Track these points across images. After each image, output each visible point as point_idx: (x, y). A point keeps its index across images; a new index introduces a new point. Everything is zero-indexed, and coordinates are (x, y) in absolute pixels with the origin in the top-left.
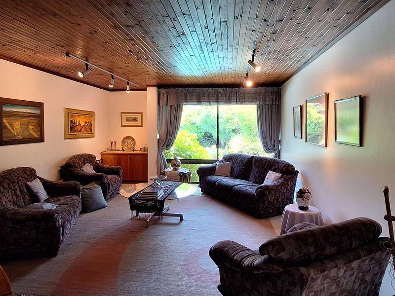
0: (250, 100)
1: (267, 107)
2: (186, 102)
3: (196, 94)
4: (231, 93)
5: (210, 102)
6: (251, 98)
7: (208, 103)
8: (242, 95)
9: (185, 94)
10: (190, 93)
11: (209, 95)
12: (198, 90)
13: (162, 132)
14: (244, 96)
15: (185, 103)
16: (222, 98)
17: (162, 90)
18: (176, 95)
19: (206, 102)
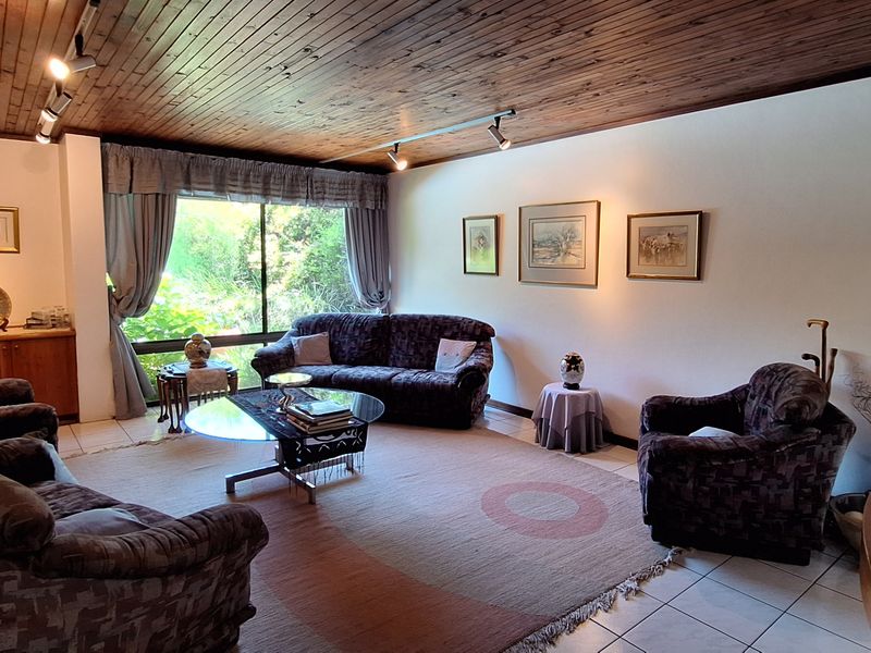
0: (334, 197)
1: (365, 212)
2: (188, 189)
3: (213, 169)
4: (294, 179)
5: (250, 193)
6: (334, 192)
7: (244, 197)
8: (318, 184)
9: (185, 166)
10: (197, 167)
11: (248, 175)
12: (219, 161)
13: (119, 268)
14: (324, 187)
15: (184, 192)
16: (277, 188)
17: (113, 148)
18: (157, 165)
19: (239, 193)
